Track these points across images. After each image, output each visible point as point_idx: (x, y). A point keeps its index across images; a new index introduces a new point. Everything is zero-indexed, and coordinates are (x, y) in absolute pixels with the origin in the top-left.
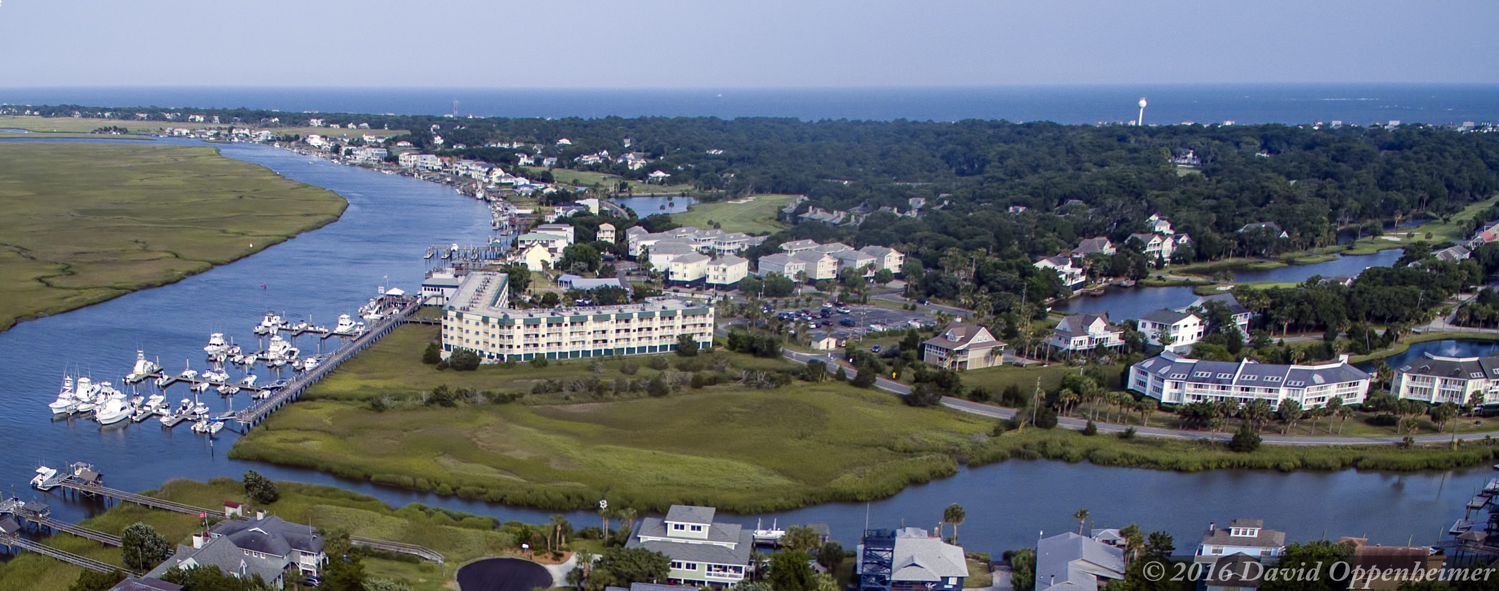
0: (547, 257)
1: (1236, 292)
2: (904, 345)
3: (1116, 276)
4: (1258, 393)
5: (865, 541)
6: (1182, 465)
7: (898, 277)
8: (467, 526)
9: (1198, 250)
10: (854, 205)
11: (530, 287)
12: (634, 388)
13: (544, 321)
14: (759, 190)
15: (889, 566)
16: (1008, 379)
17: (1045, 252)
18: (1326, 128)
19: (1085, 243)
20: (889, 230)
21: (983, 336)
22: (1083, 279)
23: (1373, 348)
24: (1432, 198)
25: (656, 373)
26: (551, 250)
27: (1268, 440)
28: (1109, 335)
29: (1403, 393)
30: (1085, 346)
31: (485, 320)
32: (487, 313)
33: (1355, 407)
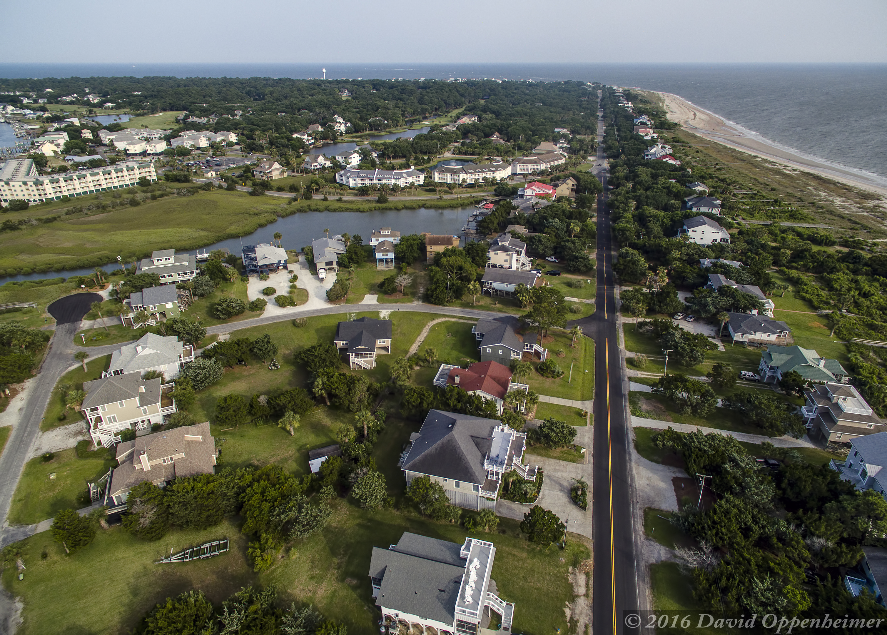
0: (56, 149)
1: (372, 144)
2: (245, 172)
3: (326, 139)
4: (384, 181)
5: (244, 251)
6: (361, 210)
7: (237, 144)
8: (46, 285)
9: (355, 128)
10: (210, 115)
11: (49, 164)
12: (122, 204)
13: (61, 179)
14: (164, 110)
15: (256, 260)
16: (291, 181)
17: (296, 131)
18: (397, 81)
19: (311, 127)
20: (228, 124)
21: (276, 165)
22: (313, 141)
23: (424, 163)
24: (439, 107)
25: (132, 196)
26: (56, 145)
27: (390, 198)
28: (326, 162)
29: (437, 180)
30: (318, 167)
31: (25, 183)
32: (25, 180)
33: (420, 185)
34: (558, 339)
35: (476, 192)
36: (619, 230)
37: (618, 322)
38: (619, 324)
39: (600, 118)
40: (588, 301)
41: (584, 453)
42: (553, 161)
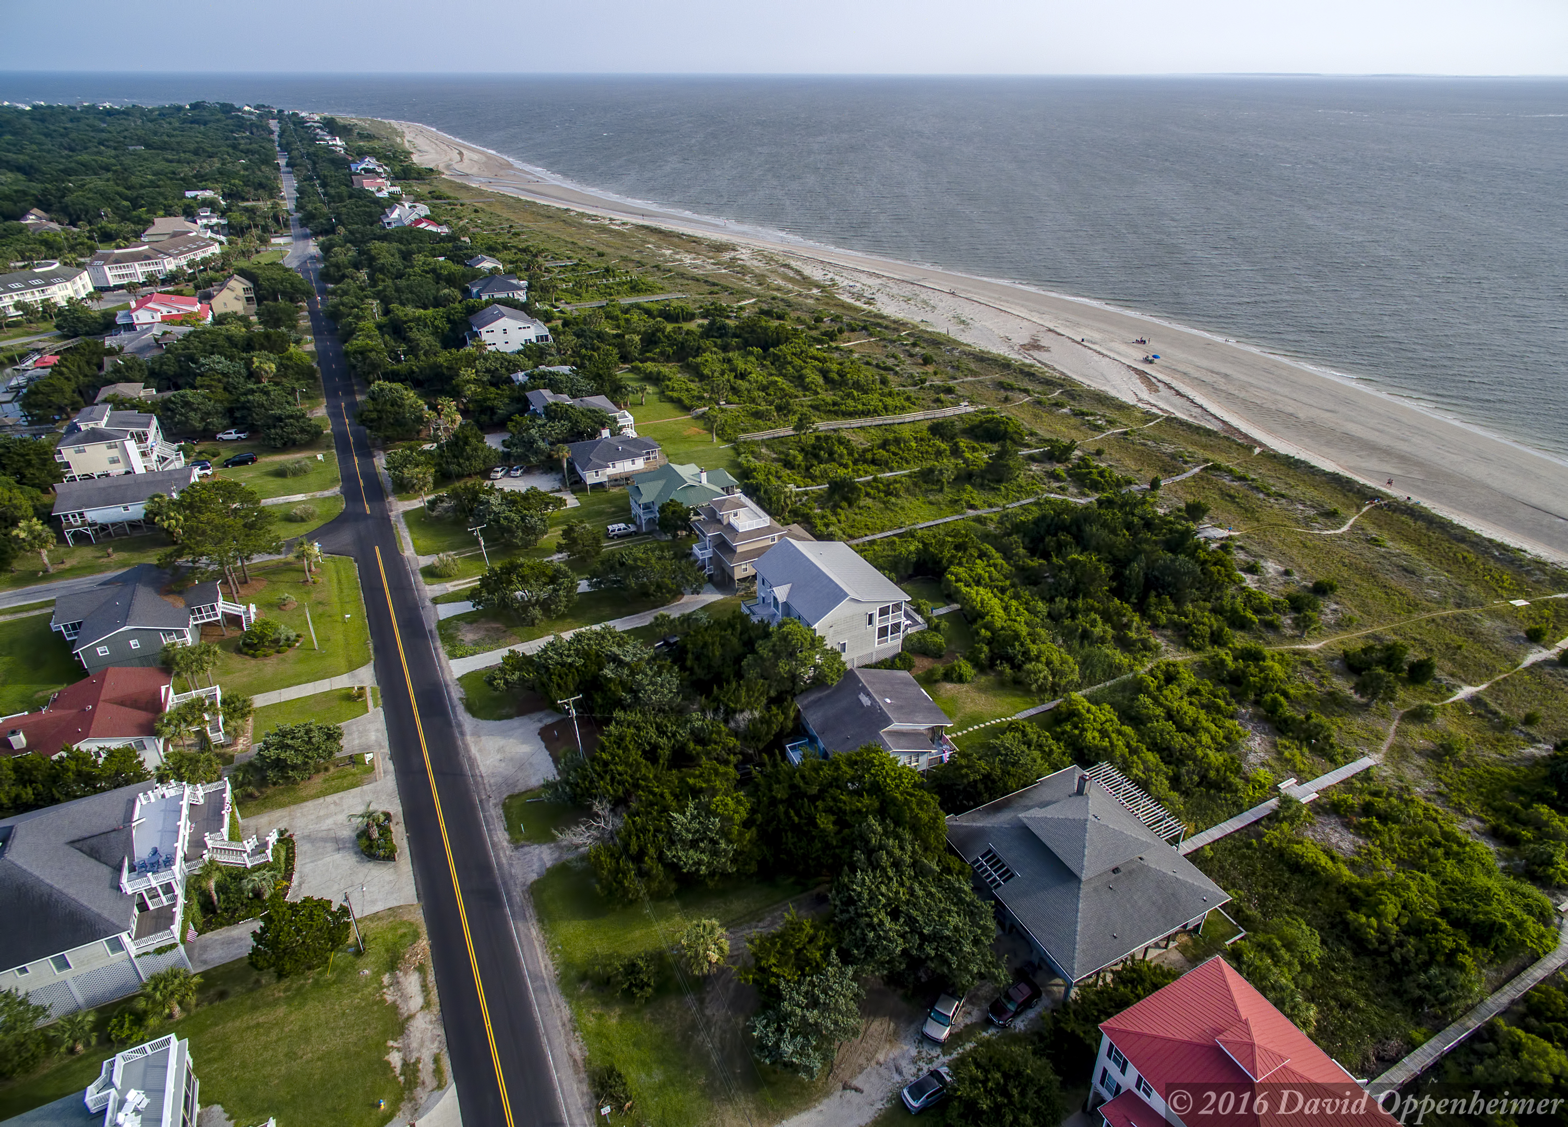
34: (274, 578)
35: (10, 338)
36: (356, 352)
37: (393, 513)
38: (396, 516)
39: (283, 169)
40: (327, 493)
41: (372, 760)
42: (190, 250)
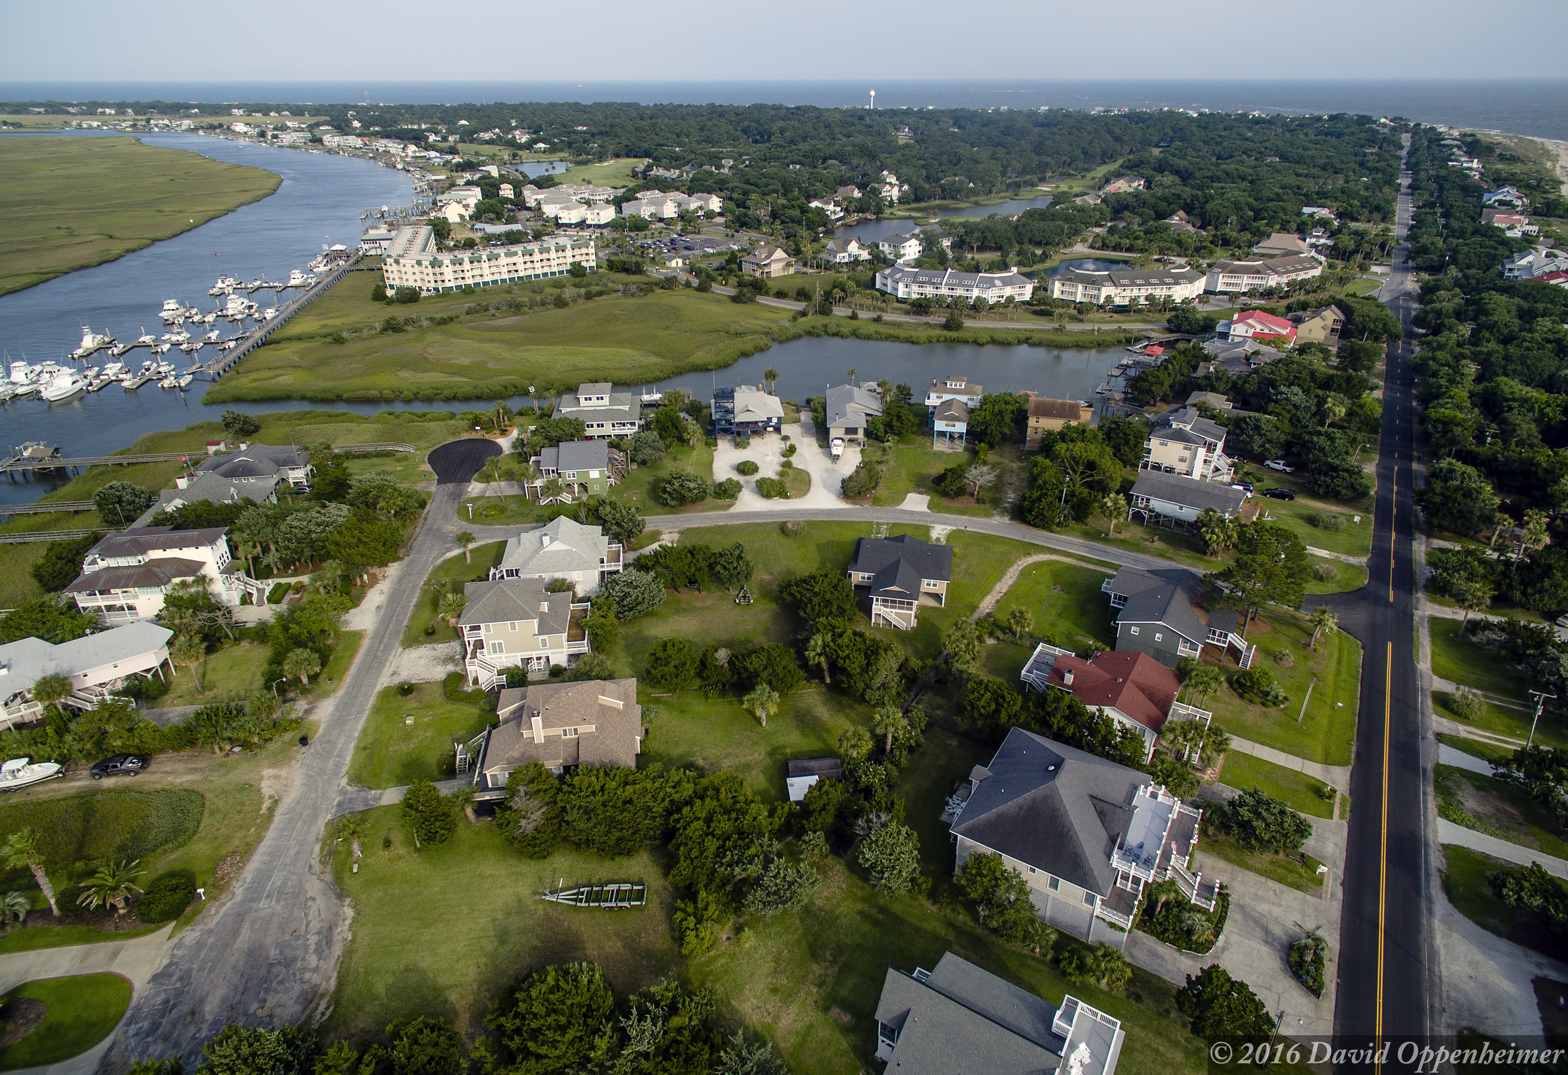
0: (463, 212)
1: (942, 223)
2: (728, 262)
3: (863, 212)
4: (959, 292)
5: (715, 397)
6: (914, 339)
7: (720, 214)
8: (430, 420)
9: (915, 194)
10: (684, 165)
11: (452, 235)
12: (543, 304)
13: (466, 260)
14: (617, 156)
15: (733, 413)
16: (799, 282)
17: (816, 196)
18: (997, 112)
19: (841, 190)
20: (710, 182)
21: (779, 254)
22: (842, 214)
23: (1034, 263)
24: (1072, 161)
25: (559, 291)
26: (464, 206)
27: (968, 323)
28: (861, 252)
29: (1057, 294)
30: (846, 260)
31: (419, 263)
32: (420, 257)
33: (1024, 303)
34: (1280, 628)
35: (1131, 321)
36: (1437, 421)
37: (1418, 614)
38: (1420, 617)
39: (1403, 190)
40: (1352, 560)
41: (1322, 874)
42: (1296, 270)
